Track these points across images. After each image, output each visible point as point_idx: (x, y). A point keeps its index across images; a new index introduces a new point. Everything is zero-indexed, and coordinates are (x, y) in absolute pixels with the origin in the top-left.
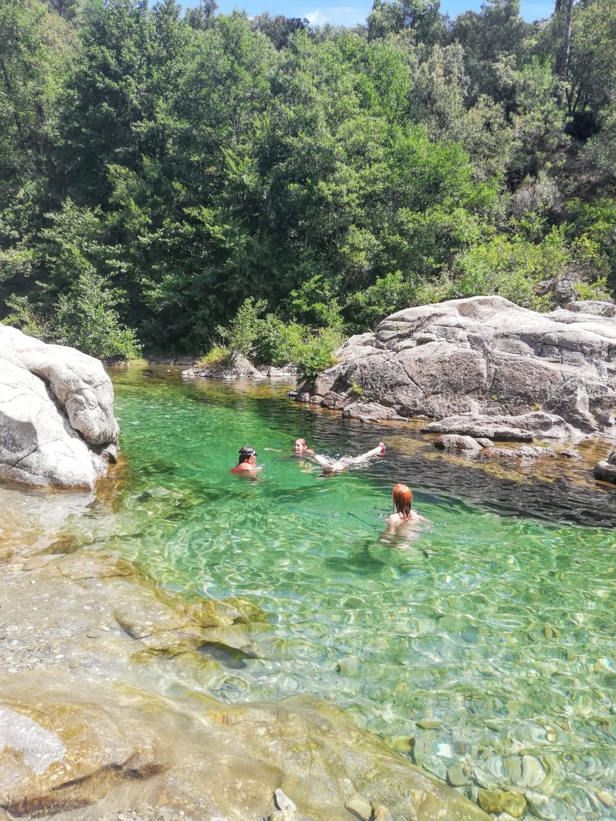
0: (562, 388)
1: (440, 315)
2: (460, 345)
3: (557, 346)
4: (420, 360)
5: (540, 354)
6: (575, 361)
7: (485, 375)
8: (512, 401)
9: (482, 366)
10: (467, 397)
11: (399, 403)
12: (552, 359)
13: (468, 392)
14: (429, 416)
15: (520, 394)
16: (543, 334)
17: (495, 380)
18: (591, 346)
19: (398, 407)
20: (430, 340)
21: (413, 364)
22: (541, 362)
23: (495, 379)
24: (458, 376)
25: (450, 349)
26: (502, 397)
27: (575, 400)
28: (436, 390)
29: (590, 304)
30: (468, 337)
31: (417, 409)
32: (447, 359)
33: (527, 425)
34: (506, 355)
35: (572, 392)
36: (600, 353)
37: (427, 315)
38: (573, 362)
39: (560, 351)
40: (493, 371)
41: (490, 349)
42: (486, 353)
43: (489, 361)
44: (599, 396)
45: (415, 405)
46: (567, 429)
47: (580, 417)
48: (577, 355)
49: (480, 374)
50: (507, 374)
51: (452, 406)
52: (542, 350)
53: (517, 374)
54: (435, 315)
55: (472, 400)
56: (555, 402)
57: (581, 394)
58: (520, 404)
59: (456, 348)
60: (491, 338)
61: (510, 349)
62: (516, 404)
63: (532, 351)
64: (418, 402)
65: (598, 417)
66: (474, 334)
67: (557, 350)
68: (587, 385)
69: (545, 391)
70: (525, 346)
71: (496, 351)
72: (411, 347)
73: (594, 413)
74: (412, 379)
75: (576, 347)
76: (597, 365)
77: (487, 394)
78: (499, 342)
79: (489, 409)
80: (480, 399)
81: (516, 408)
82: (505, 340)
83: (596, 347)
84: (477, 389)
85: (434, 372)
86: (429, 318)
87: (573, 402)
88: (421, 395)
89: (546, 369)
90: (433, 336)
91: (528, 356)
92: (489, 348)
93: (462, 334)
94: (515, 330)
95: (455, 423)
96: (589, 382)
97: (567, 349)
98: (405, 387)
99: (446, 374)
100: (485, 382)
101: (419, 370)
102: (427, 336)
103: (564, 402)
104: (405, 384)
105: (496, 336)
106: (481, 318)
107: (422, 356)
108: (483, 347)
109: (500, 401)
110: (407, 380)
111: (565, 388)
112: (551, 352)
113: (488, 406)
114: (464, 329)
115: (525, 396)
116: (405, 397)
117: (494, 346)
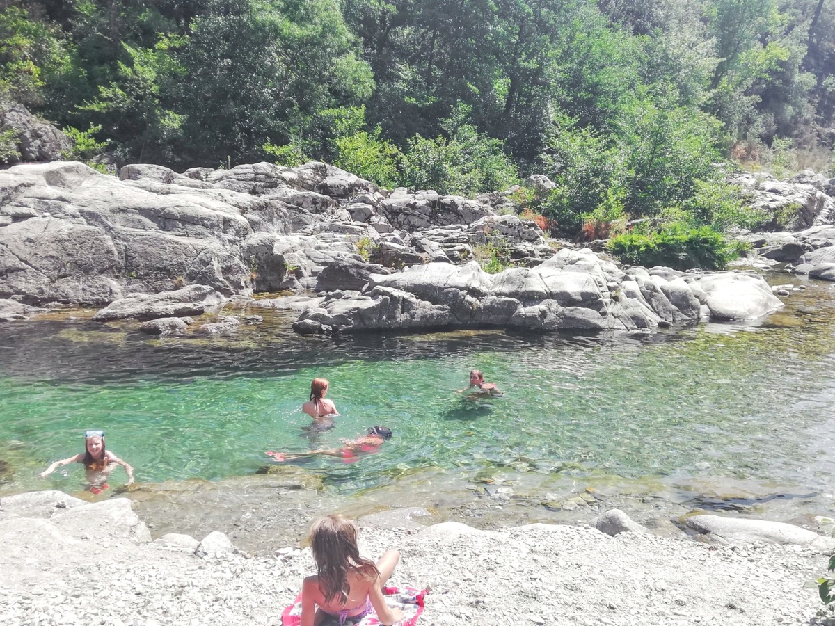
0: (197, 259)
1: (29, 185)
2: (74, 221)
3: (179, 220)
4: (29, 240)
5: (164, 228)
6: (199, 234)
7: (116, 253)
8: (153, 276)
9: (110, 243)
10: (102, 276)
11: (19, 292)
12: (178, 233)
13: (101, 272)
14: (64, 302)
15: (158, 268)
16: (163, 209)
17: (127, 257)
18: (210, 220)
19: (20, 297)
20: (30, 216)
21: (22, 246)
22: (168, 235)
23: (127, 255)
24: (84, 255)
25: (65, 227)
26: (141, 273)
27: (213, 270)
28: (62, 273)
29: (149, 168)
30: (80, 211)
31: (45, 296)
32: (66, 237)
33: (190, 298)
34: (132, 231)
35: (208, 263)
36: (218, 226)
37: (14, 185)
38: (198, 235)
39: (183, 225)
40: (123, 248)
41: (111, 226)
42: (108, 229)
43: (114, 238)
44: (229, 264)
45: (42, 292)
46: (218, 296)
47: (221, 285)
48: (200, 229)
49: (109, 252)
50: (139, 249)
51: (88, 289)
52: (165, 224)
53: (149, 249)
54: (22, 185)
55: (109, 280)
56: (195, 273)
57: (216, 265)
58: (161, 279)
59: (71, 226)
60: (108, 213)
61: (131, 224)
62: (157, 279)
63: (155, 225)
64: (45, 289)
65: (232, 282)
66: (86, 209)
67: (180, 224)
68: (218, 256)
69: (182, 264)
70: (146, 221)
71: (118, 226)
72: (7, 225)
73: (228, 279)
74: (26, 262)
75: (197, 221)
76: (219, 237)
77: (123, 271)
78: (118, 216)
79: (131, 287)
80: (117, 277)
81: (158, 283)
82: (125, 215)
83: (215, 220)
84: (110, 267)
85: (54, 253)
86: (16, 189)
87: (212, 271)
88: (46, 280)
89: (177, 243)
90: (32, 211)
91: (153, 231)
92: (110, 223)
93: (69, 208)
94: (131, 205)
95: (125, 306)
96: (219, 253)
97: (189, 223)
98: (20, 273)
99: (69, 255)
100: (117, 259)
101: (33, 251)
102: (24, 210)
103: (204, 273)
104: (19, 270)
105: (113, 211)
106: (70, 187)
107: (31, 236)
108: (102, 222)
109: (139, 277)
110: (19, 264)
111: (201, 260)
112: (175, 226)
113: (129, 284)
114: (70, 202)
115: (164, 270)
116: (26, 284)
117: (114, 221)
